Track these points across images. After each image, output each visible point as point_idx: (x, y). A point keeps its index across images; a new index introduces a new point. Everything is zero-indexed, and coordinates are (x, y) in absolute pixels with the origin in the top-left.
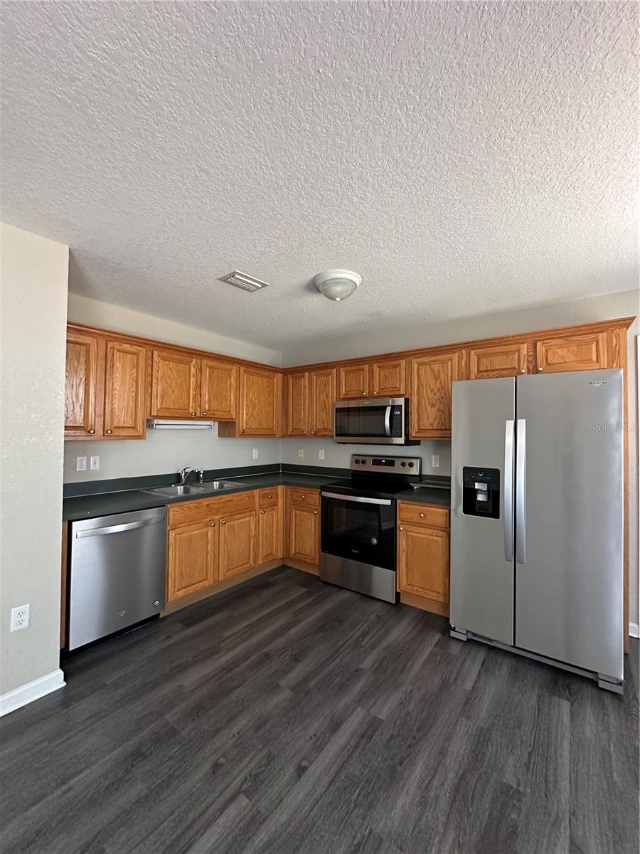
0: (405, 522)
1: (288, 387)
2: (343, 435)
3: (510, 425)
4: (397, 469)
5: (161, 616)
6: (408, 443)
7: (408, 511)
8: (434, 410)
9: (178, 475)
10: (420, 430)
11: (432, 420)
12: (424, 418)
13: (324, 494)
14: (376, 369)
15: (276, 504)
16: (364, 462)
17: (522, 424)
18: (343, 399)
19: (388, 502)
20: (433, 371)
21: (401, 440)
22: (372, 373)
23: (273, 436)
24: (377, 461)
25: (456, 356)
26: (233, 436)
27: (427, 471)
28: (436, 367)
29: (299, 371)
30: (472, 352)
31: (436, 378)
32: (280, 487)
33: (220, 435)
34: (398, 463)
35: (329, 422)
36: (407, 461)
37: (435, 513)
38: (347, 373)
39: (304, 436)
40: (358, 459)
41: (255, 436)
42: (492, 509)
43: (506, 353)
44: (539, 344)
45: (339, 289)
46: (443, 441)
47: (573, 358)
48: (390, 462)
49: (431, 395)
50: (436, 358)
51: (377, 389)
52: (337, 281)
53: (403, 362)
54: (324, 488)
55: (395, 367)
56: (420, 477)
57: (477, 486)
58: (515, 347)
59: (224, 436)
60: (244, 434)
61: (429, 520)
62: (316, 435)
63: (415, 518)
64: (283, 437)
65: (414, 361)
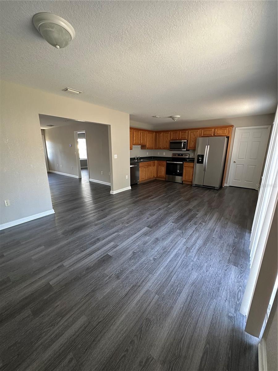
0: (185, 167)
1: (157, 136)
2: (171, 149)
3: (207, 146)
4: (184, 157)
5: (138, 184)
6: (187, 150)
7: (186, 164)
8: (193, 143)
9: (135, 158)
10: (190, 147)
11: (192, 145)
12: (191, 145)
13: (167, 162)
14: (180, 133)
15: (155, 165)
16: (176, 155)
17: (209, 146)
18: (172, 140)
19: (182, 163)
20: (194, 134)
21: (185, 150)
22: (179, 133)
23: (153, 149)
24: (179, 155)
25: (199, 131)
26: (145, 149)
27: (190, 157)
28: (194, 133)
29: (160, 132)
30: (203, 130)
31: (194, 136)
32: (156, 161)
33: (141, 149)
34: (184, 155)
35: (168, 145)
36: (186, 155)
37: (191, 164)
38: (173, 133)
39: (161, 149)
40: (174, 154)
41: (149, 149)
42: (202, 162)
43: (209, 131)
44: (216, 129)
45: (176, 119)
46: (194, 150)
47: (222, 133)
48: (182, 155)
49: (193, 139)
50: (195, 131)
51: (180, 137)
52: (176, 117)
53: (187, 131)
54: (167, 161)
55: (185, 132)
56: (189, 158)
57: (200, 158)
58: (211, 130)
59: (142, 149)
60: (148, 149)
61: (190, 166)
62: (164, 149)
63: (187, 166)
64: (155, 149)
65: (190, 131)
